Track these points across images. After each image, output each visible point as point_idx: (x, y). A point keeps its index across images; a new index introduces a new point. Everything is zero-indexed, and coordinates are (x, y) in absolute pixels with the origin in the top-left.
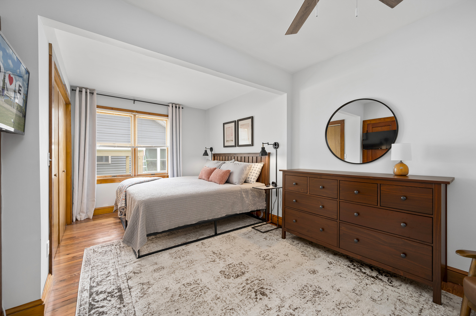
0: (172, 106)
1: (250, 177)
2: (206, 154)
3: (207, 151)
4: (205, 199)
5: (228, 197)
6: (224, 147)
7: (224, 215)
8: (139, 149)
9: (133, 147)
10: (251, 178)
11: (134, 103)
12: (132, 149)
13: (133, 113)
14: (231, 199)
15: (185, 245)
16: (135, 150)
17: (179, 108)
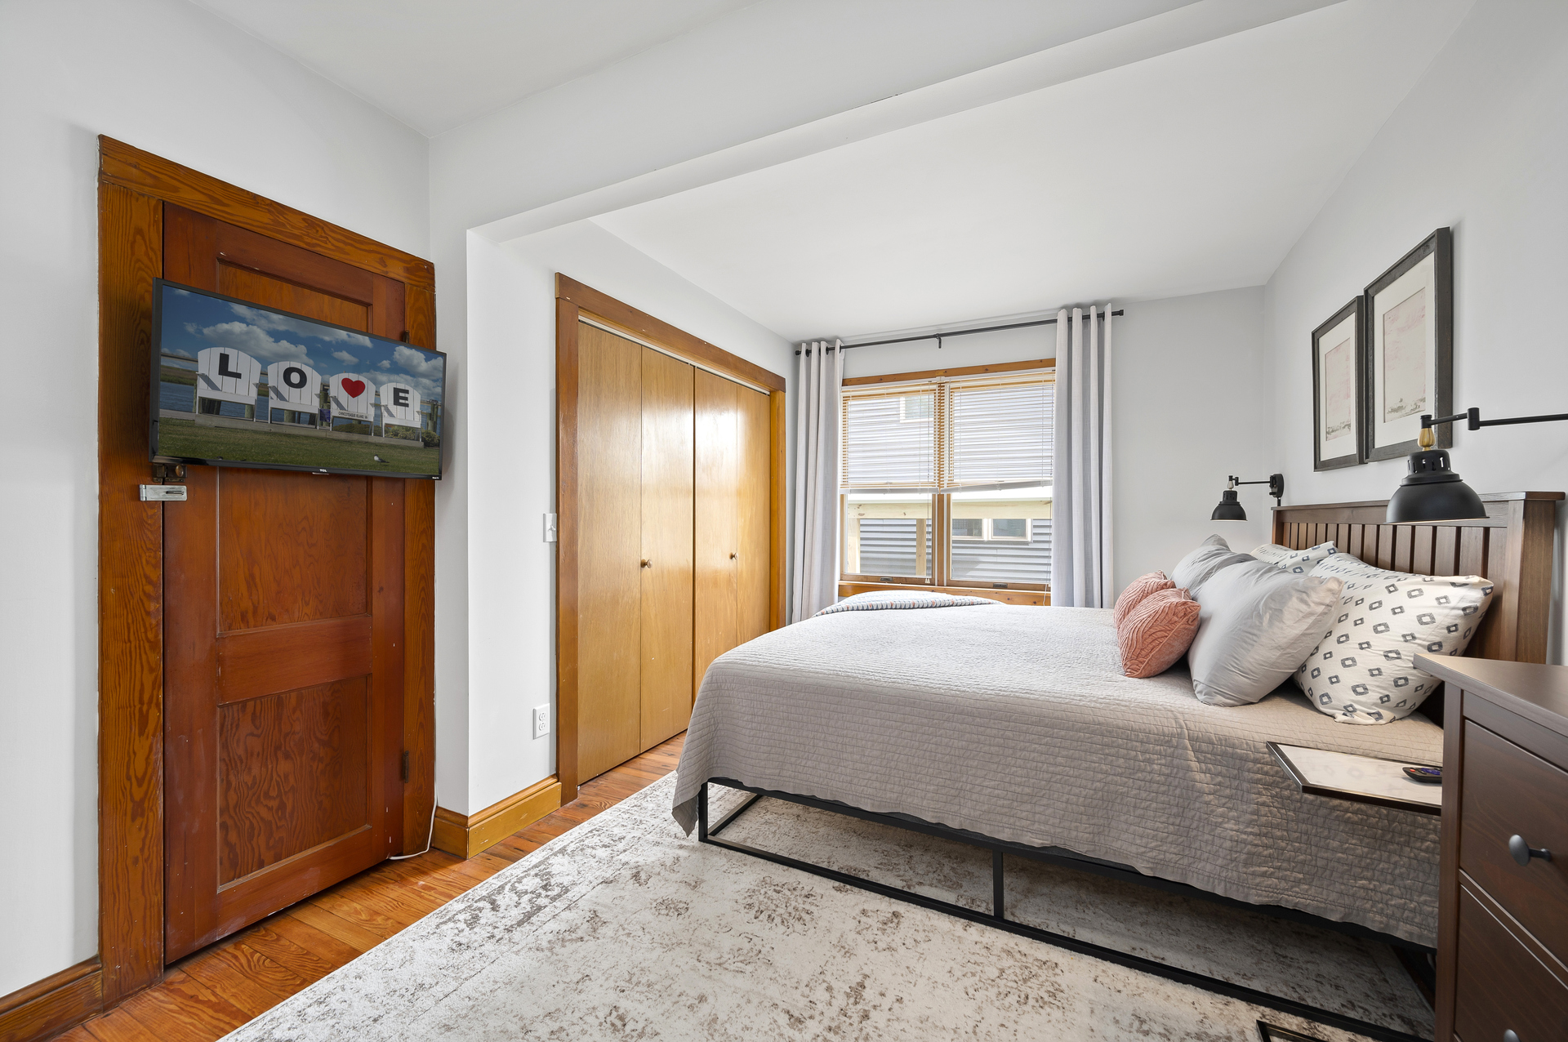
0: (1070, 320)
1: (1330, 668)
2: (1231, 508)
3: (1235, 493)
4: (925, 721)
5: (1064, 753)
6: (1316, 468)
7: (1037, 842)
8: (955, 496)
9: (935, 490)
10: (1333, 680)
11: (940, 347)
12: (934, 496)
13: (934, 380)
14: (1087, 769)
15: (837, 884)
16: (941, 497)
17: (1101, 316)
